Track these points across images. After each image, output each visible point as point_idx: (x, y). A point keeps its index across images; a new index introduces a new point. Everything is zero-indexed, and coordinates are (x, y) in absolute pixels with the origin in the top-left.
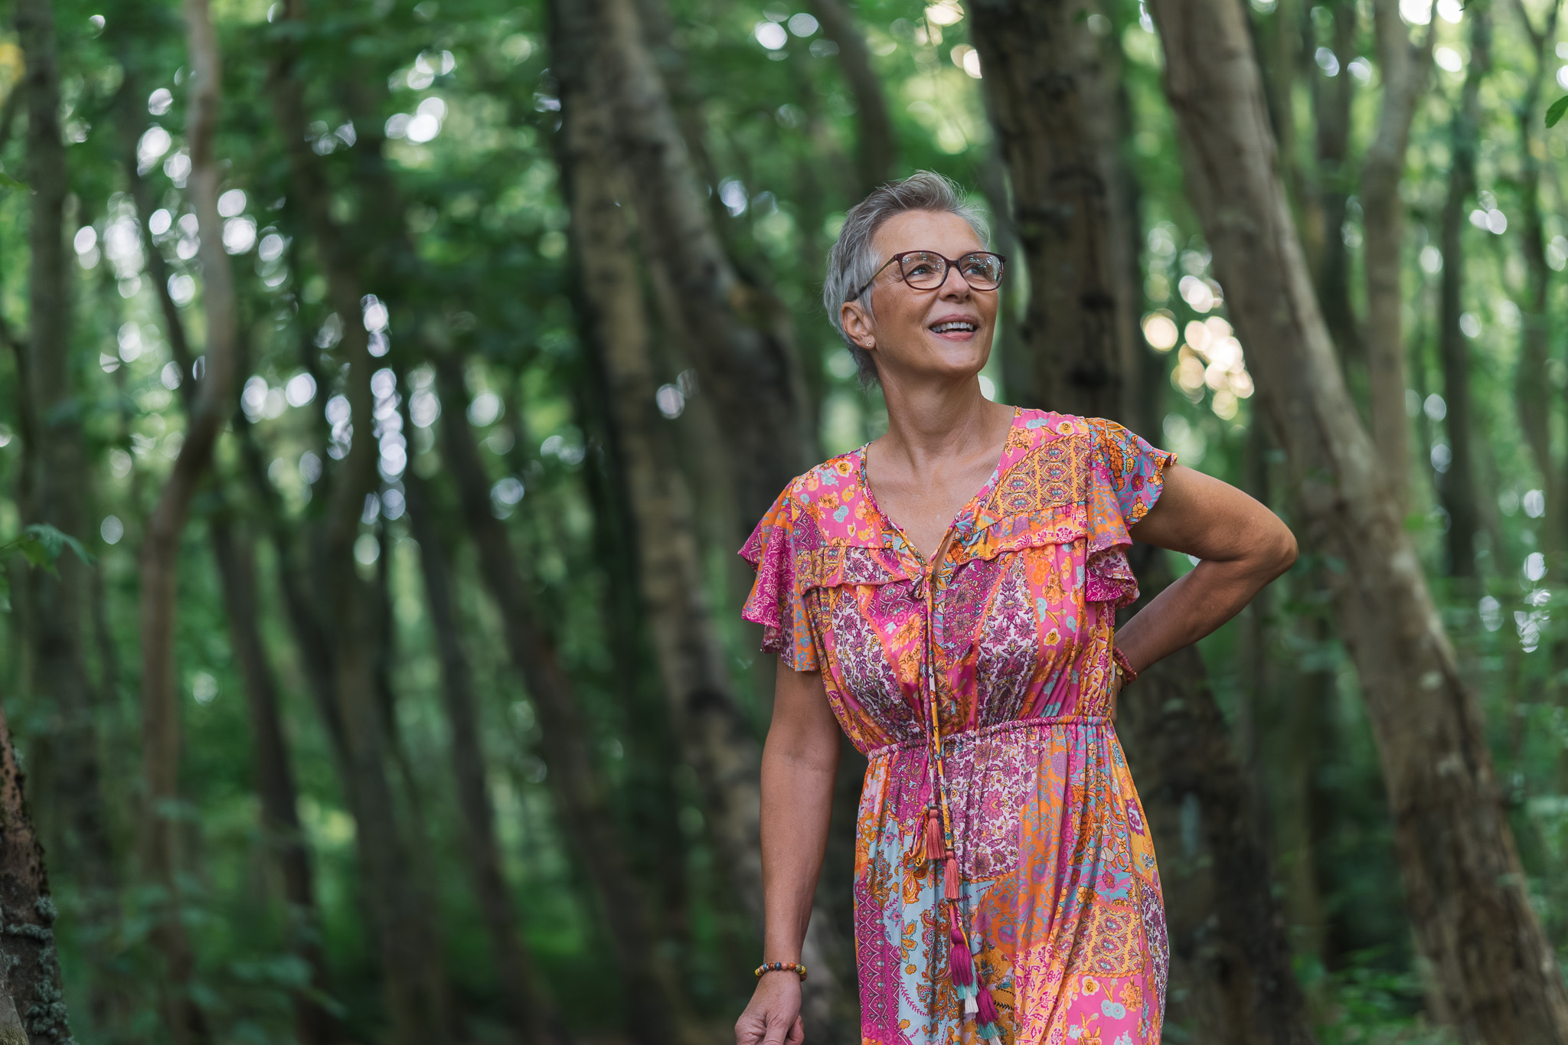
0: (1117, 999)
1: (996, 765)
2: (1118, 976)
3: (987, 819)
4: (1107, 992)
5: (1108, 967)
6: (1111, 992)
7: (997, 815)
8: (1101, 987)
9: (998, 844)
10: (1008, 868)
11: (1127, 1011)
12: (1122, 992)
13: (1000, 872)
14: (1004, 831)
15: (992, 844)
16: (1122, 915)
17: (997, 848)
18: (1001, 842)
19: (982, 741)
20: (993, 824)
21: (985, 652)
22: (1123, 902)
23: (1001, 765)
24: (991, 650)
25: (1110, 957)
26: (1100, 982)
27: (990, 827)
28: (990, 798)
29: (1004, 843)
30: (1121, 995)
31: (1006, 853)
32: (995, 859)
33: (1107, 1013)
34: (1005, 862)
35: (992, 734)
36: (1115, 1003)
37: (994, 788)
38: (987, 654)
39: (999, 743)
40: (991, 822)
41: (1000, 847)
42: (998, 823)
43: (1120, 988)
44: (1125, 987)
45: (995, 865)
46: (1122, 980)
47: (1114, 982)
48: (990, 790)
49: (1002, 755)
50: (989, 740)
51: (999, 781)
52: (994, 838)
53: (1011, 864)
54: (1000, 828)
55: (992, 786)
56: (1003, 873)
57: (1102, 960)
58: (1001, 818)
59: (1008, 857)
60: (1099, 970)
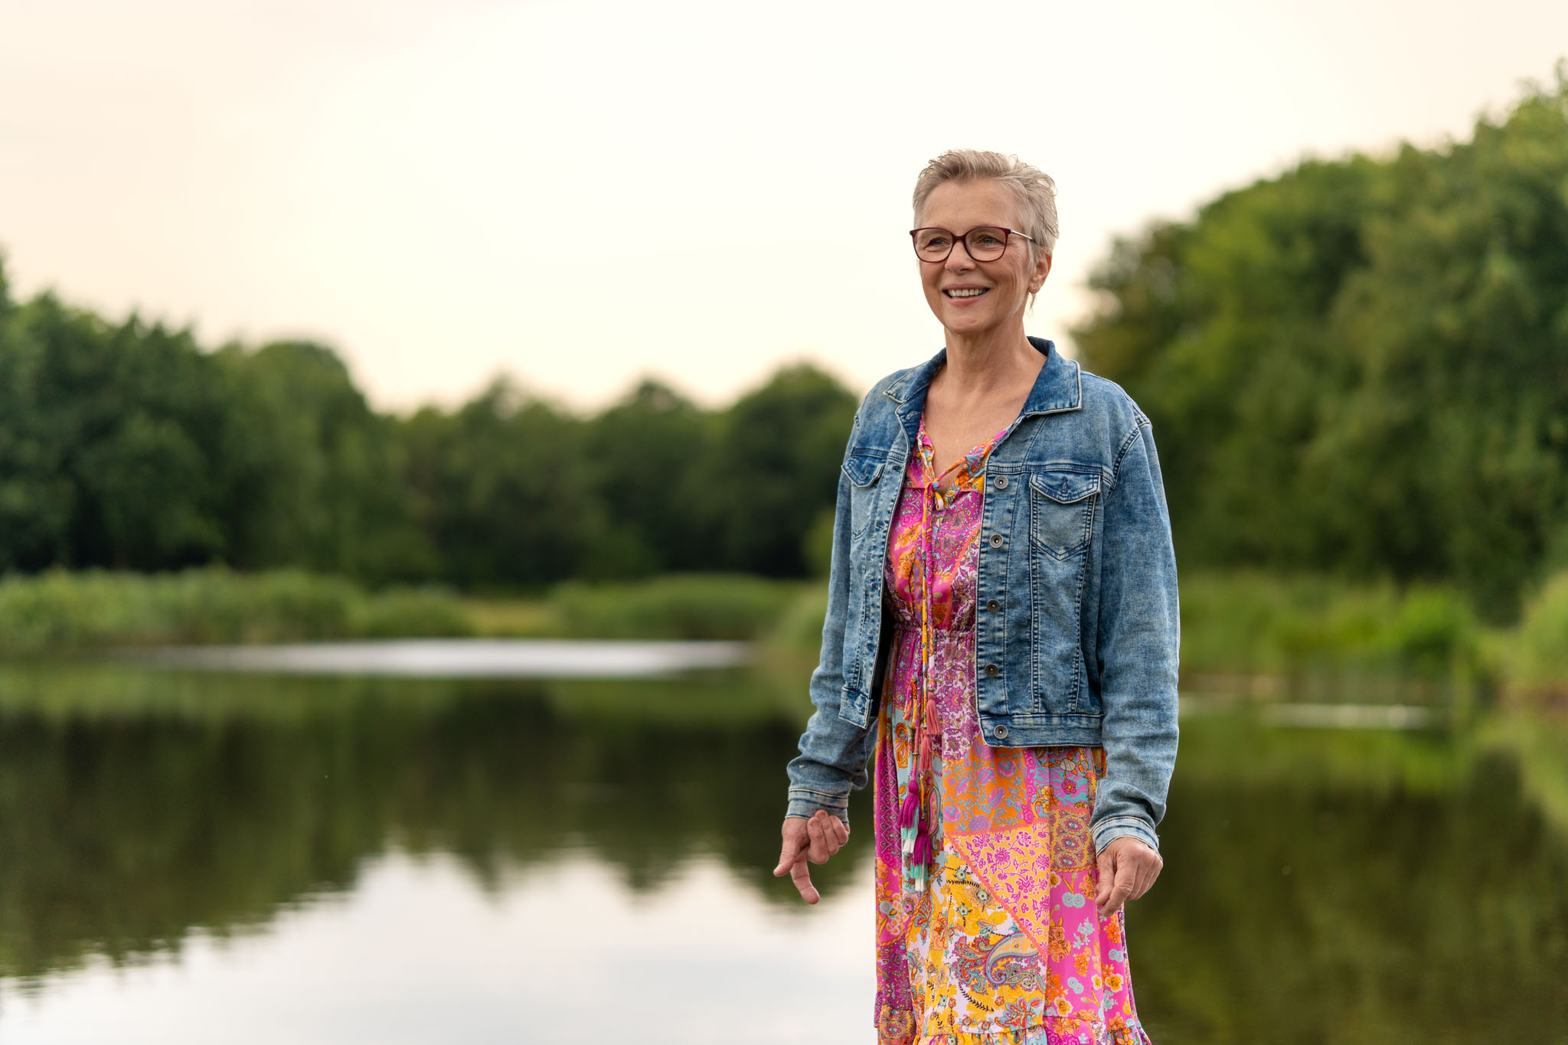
0: (1077, 890)
1: (959, 666)
2: (1077, 870)
3: (948, 709)
4: (1068, 885)
5: (1070, 863)
6: (1072, 885)
7: (958, 709)
8: (1062, 882)
9: (955, 734)
10: (959, 755)
11: (1086, 900)
12: (1081, 884)
13: (952, 758)
14: (961, 723)
15: (949, 731)
16: (1083, 816)
17: (954, 736)
18: (957, 733)
19: (951, 641)
20: (953, 716)
21: (962, 573)
22: (1083, 804)
23: (964, 666)
24: (967, 573)
25: (1072, 854)
26: (1062, 877)
27: (950, 718)
28: (954, 693)
29: (960, 734)
30: (1081, 886)
31: (960, 742)
32: (950, 745)
33: (1067, 904)
34: (958, 750)
35: (959, 639)
36: (1076, 895)
37: (958, 686)
38: (963, 575)
39: (964, 648)
40: (951, 713)
41: (956, 736)
42: (957, 716)
43: (1080, 880)
44: (1084, 878)
45: (949, 750)
46: (1081, 873)
47: (1075, 876)
48: (954, 686)
49: (966, 658)
50: (956, 642)
51: (961, 680)
52: (951, 727)
53: (962, 753)
54: (958, 720)
55: (956, 683)
56: (954, 759)
57: (1064, 857)
58: (960, 713)
59: (961, 746)
60: (1061, 866)
